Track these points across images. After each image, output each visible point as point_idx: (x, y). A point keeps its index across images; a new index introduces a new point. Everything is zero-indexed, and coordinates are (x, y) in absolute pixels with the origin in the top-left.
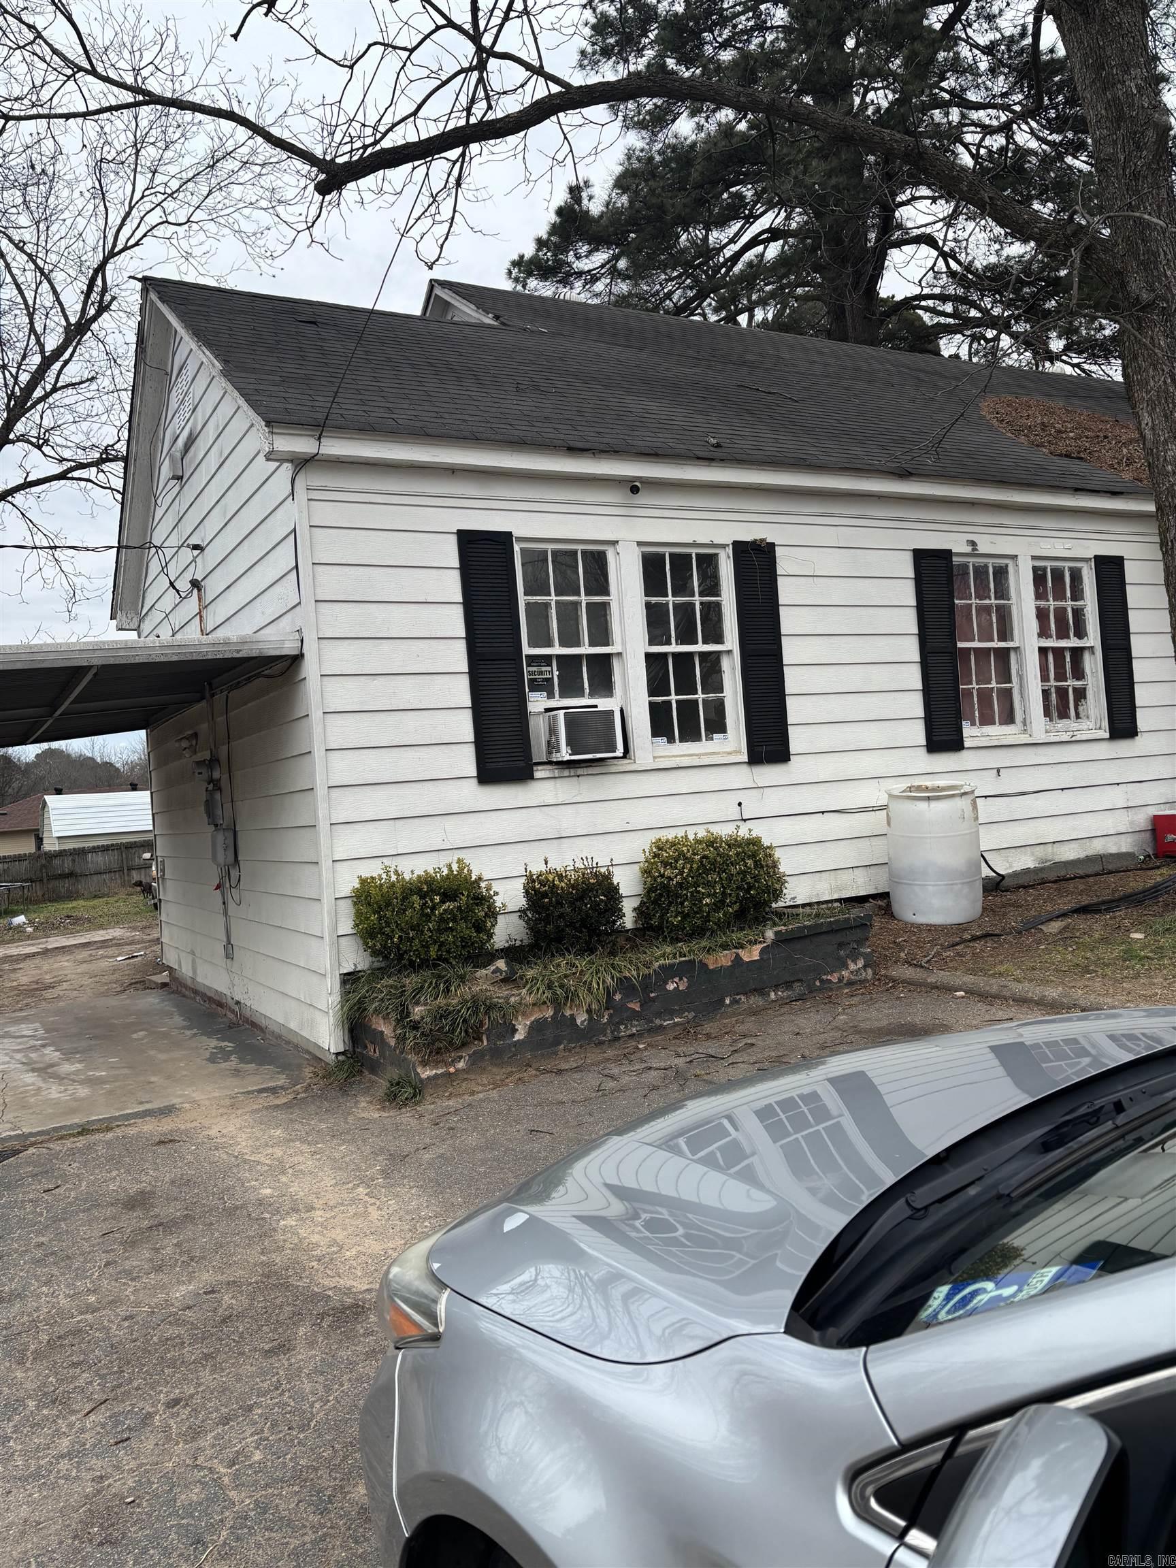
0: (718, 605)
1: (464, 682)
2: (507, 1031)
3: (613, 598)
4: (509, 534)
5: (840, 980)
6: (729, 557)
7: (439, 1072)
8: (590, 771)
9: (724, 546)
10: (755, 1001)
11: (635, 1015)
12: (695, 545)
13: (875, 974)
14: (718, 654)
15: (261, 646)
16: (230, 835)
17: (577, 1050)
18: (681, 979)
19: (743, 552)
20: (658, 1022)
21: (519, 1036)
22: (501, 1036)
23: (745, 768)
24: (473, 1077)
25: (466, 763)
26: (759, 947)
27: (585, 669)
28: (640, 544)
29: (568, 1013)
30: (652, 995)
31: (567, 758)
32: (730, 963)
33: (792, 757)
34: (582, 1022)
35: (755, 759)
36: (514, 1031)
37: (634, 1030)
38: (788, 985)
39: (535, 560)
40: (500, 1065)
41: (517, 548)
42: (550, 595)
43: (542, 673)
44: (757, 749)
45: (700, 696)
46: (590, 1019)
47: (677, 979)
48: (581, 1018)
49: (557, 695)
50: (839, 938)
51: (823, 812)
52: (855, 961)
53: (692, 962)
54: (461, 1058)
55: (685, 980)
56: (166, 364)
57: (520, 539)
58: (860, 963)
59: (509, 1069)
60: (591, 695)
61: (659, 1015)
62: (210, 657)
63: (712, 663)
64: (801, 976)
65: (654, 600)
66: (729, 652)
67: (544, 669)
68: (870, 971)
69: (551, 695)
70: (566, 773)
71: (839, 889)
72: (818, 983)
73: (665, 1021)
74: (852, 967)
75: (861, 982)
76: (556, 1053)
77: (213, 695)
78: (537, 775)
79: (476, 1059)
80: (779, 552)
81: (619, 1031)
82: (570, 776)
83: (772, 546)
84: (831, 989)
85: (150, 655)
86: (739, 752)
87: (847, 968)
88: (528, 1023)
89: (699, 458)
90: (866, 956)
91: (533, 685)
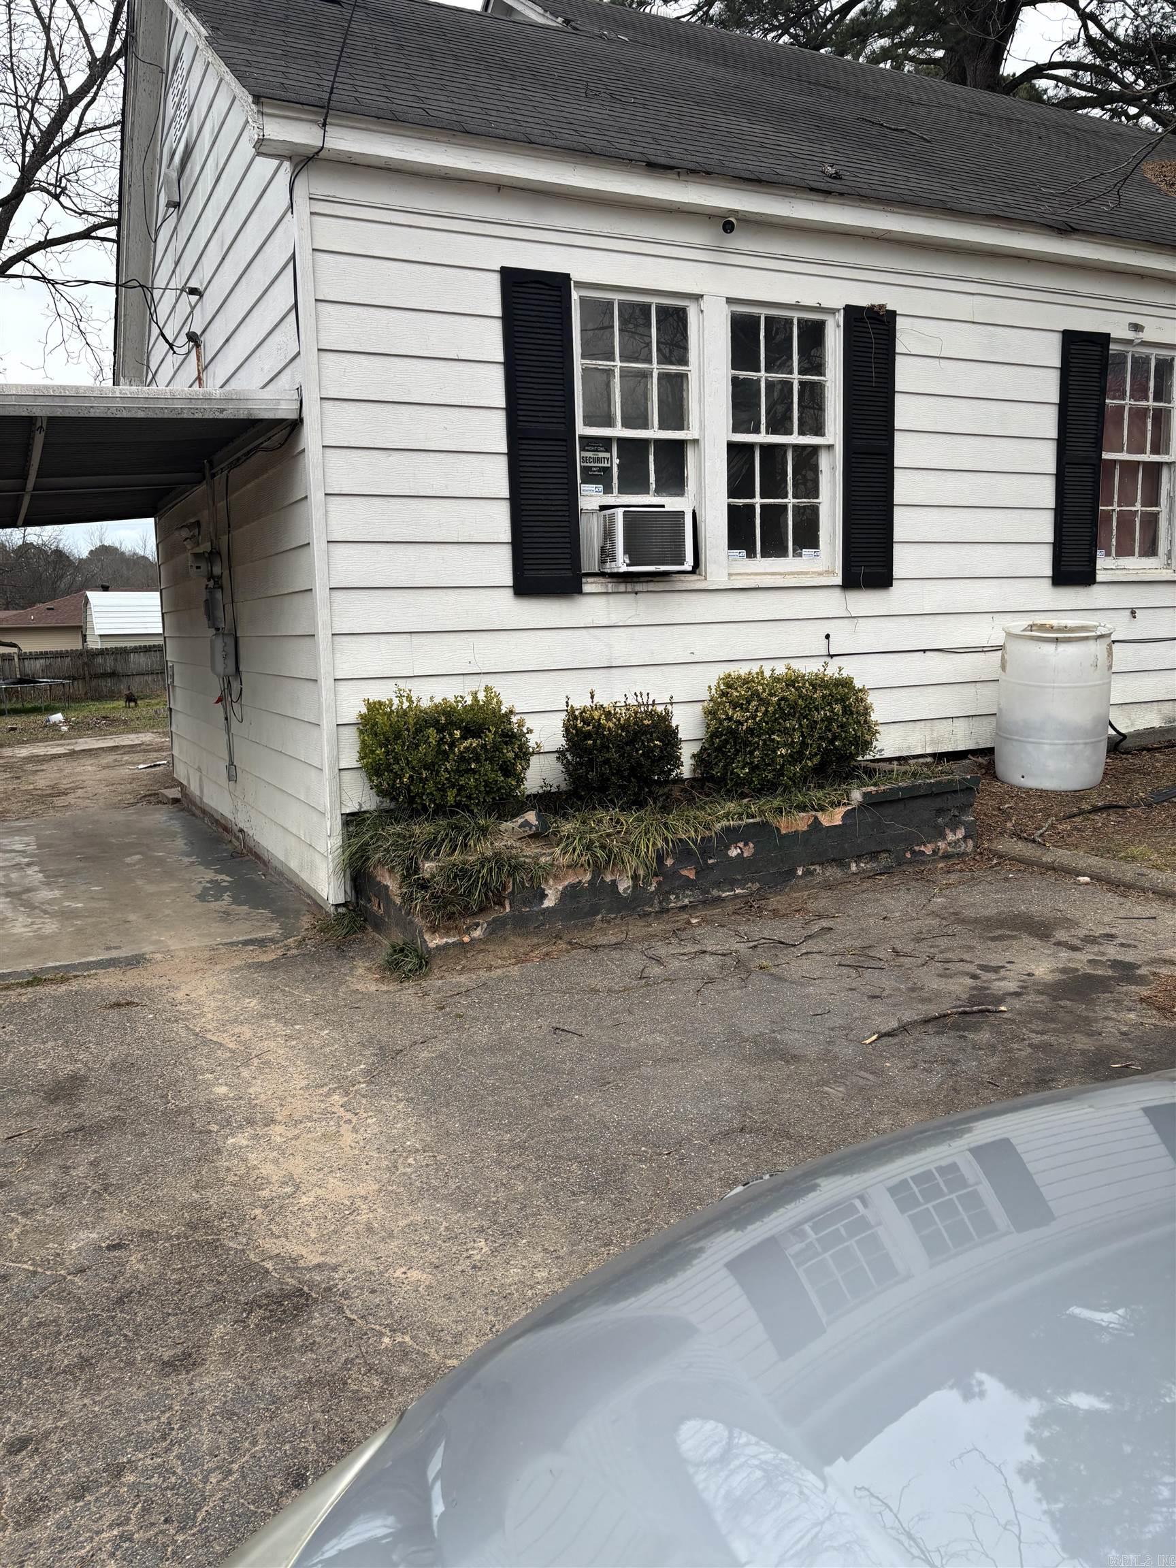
0: (821, 388)
1: (500, 467)
2: (535, 896)
3: (692, 371)
4: (567, 277)
5: (935, 852)
6: (838, 326)
7: (451, 940)
8: (651, 587)
9: (832, 311)
10: (833, 872)
11: (688, 884)
12: (797, 307)
13: (976, 846)
14: (815, 449)
15: (250, 405)
16: (230, 642)
17: (618, 921)
18: (746, 844)
19: (856, 320)
20: (715, 892)
21: (549, 903)
22: (526, 902)
23: (838, 593)
24: (491, 948)
25: (500, 567)
26: (841, 811)
27: (651, 458)
28: (730, 301)
29: (608, 878)
30: (710, 861)
31: (624, 569)
32: (806, 828)
33: (895, 582)
34: (625, 890)
35: (853, 578)
36: (543, 896)
37: (686, 901)
38: (873, 856)
39: (598, 311)
40: (526, 935)
41: (575, 295)
42: (614, 360)
43: (598, 460)
44: (854, 570)
45: (790, 501)
46: (635, 886)
47: (741, 844)
48: (624, 885)
49: (616, 490)
50: (938, 803)
51: (924, 651)
52: (954, 831)
53: (765, 824)
54: (477, 925)
55: (751, 845)
56: (161, 58)
57: (581, 285)
58: (961, 833)
59: (535, 940)
60: (658, 491)
61: (718, 885)
62: (185, 416)
63: (808, 458)
64: (889, 847)
65: (743, 374)
66: (830, 447)
67: (601, 455)
68: (970, 843)
69: (608, 490)
70: (622, 588)
71: (934, 742)
72: (908, 855)
73: (724, 891)
74: (951, 837)
75: (960, 855)
76: (592, 924)
77: (213, 476)
78: (587, 588)
79: (496, 927)
80: (900, 323)
81: (668, 901)
82: (625, 592)
83: (893, 314)
84: (923, 863)
85: (109, 408)
86: (831, 573)
87: (945, 839)
88: (560, 888)
89: (812, 190)
90: (968, 826)
91: (587, 475)
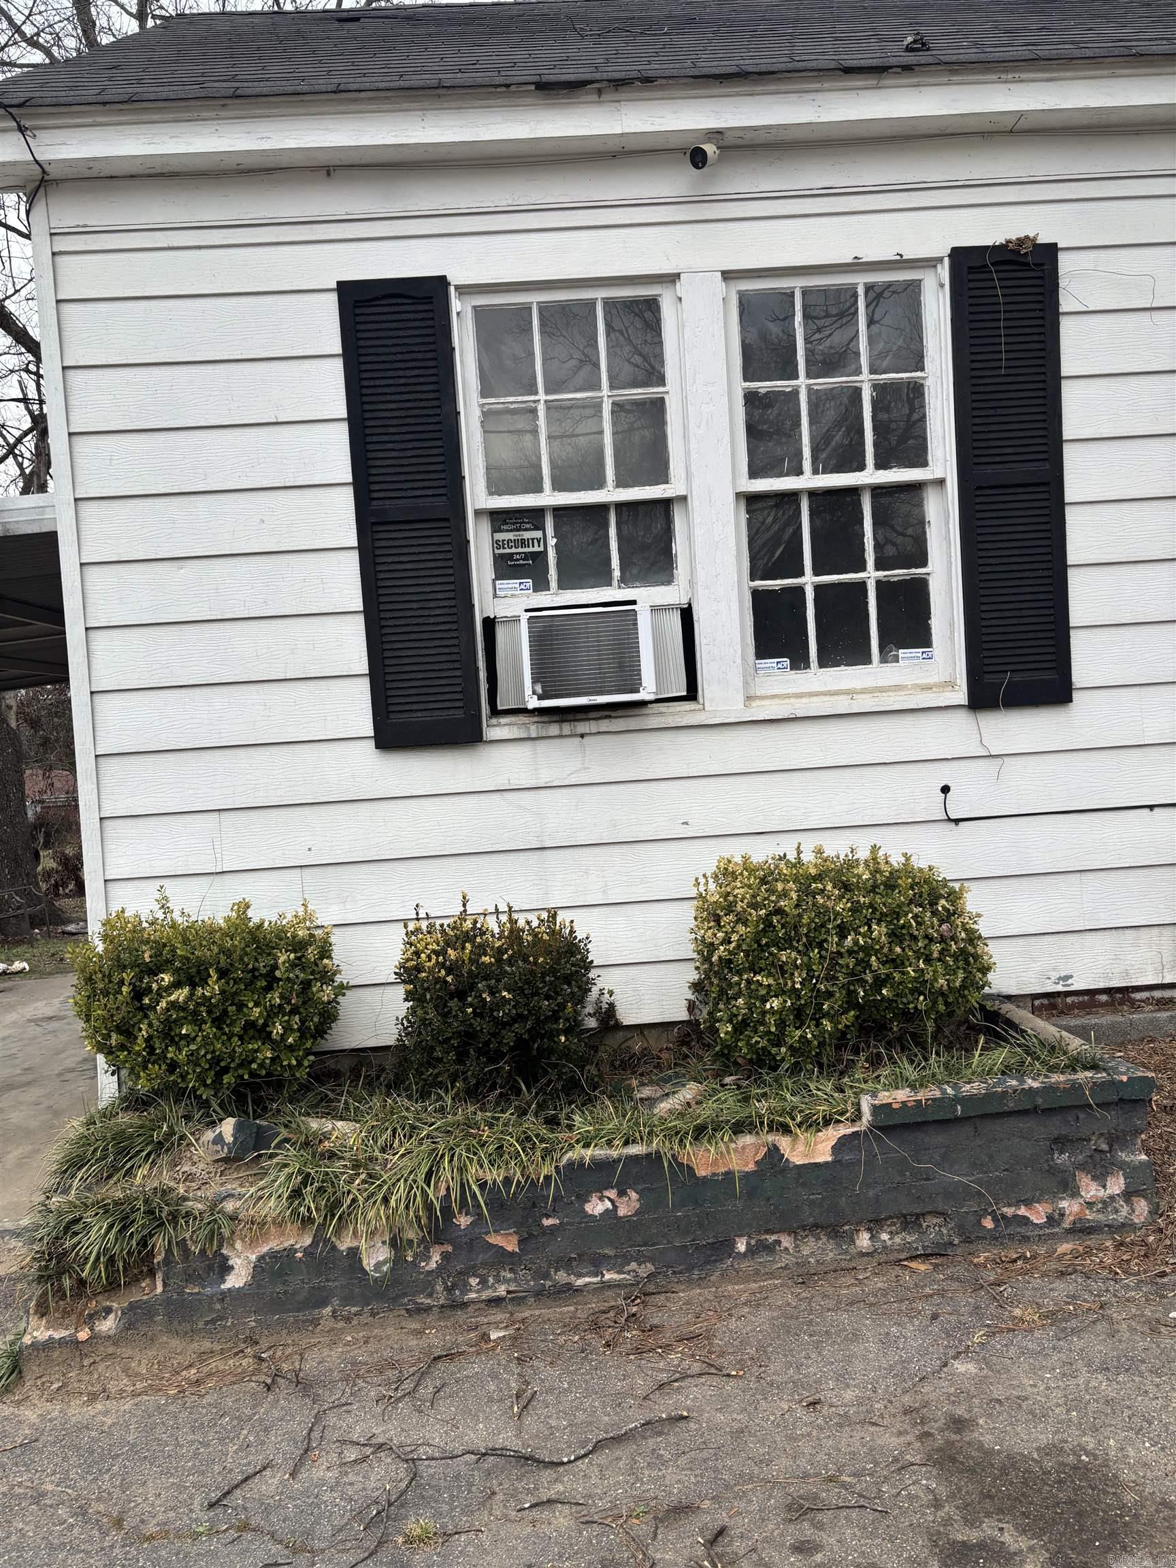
0: (917, 390)
1: (350, 565)
2: (210, 1268)
3: (672, 393)
4: (442, 281)
5: (1051, 1221)
6: (942, 286)
7: (58, 1335)
8: (605, 725)
9: (932, 264)
10: (818, 1249)
13: (1155, 1211)
14: (915, 488)
17: (365, 1318)
18: (622, 1193)
19: (971, 270)
20: (562, 1277)
21: (236, 1280)
22: (199, 1279)
23: (964, 718)
24: (128, 1352)
26: (833, 1134)
27: (613, 531)
28: (727, 276)
29: (345, 1244)
30: (547, 1222)
31: (533, 703)
32: (751, 1167)
33: (1075, 695)
34: (378, 1265)
36: (226, 1269)
37: (501, 1290)
38: (910, 1222)
40: (191, 1334)
41: (456, 305)
42: (536, 393)
43: (523, 543)
44: (988, 679)
45: (870, 575)
46: (398, 1261)
47: (612, 1193)
48: (376, 1257)
49: (553, 584)
50: (1055, 1126)
51: (1151, 807)
52: (1101, 1179)
53: (653, 1159)
54: (108, 1310)
55: (634, 1195)
57: (464, 290)
58: (1116, 1185)
59: (207, 1345)
60: (625, 581)
61: (566, 1264)
64: (941, 1206)
65: (763, 386)
66: (941, 482)
67: (527, 535)
68: (1142, 1207)
69: (541, 585)
70: (554, 729)
72: (988, 1223)
73: (580, 1275)
74: (1091, 1190)
75: (1113, 1228)
76: (315, 1322)
79: (136, 1317)
80: (1065, 263)
81: (466, 1288)
82: (561, 736)
83: (1051, 251)
84: (1025, 1239)
86: (951, 684)
87: (1075, 1194)
88: (253, 1257)
90: (1131, 1172)
91: (506, 567)
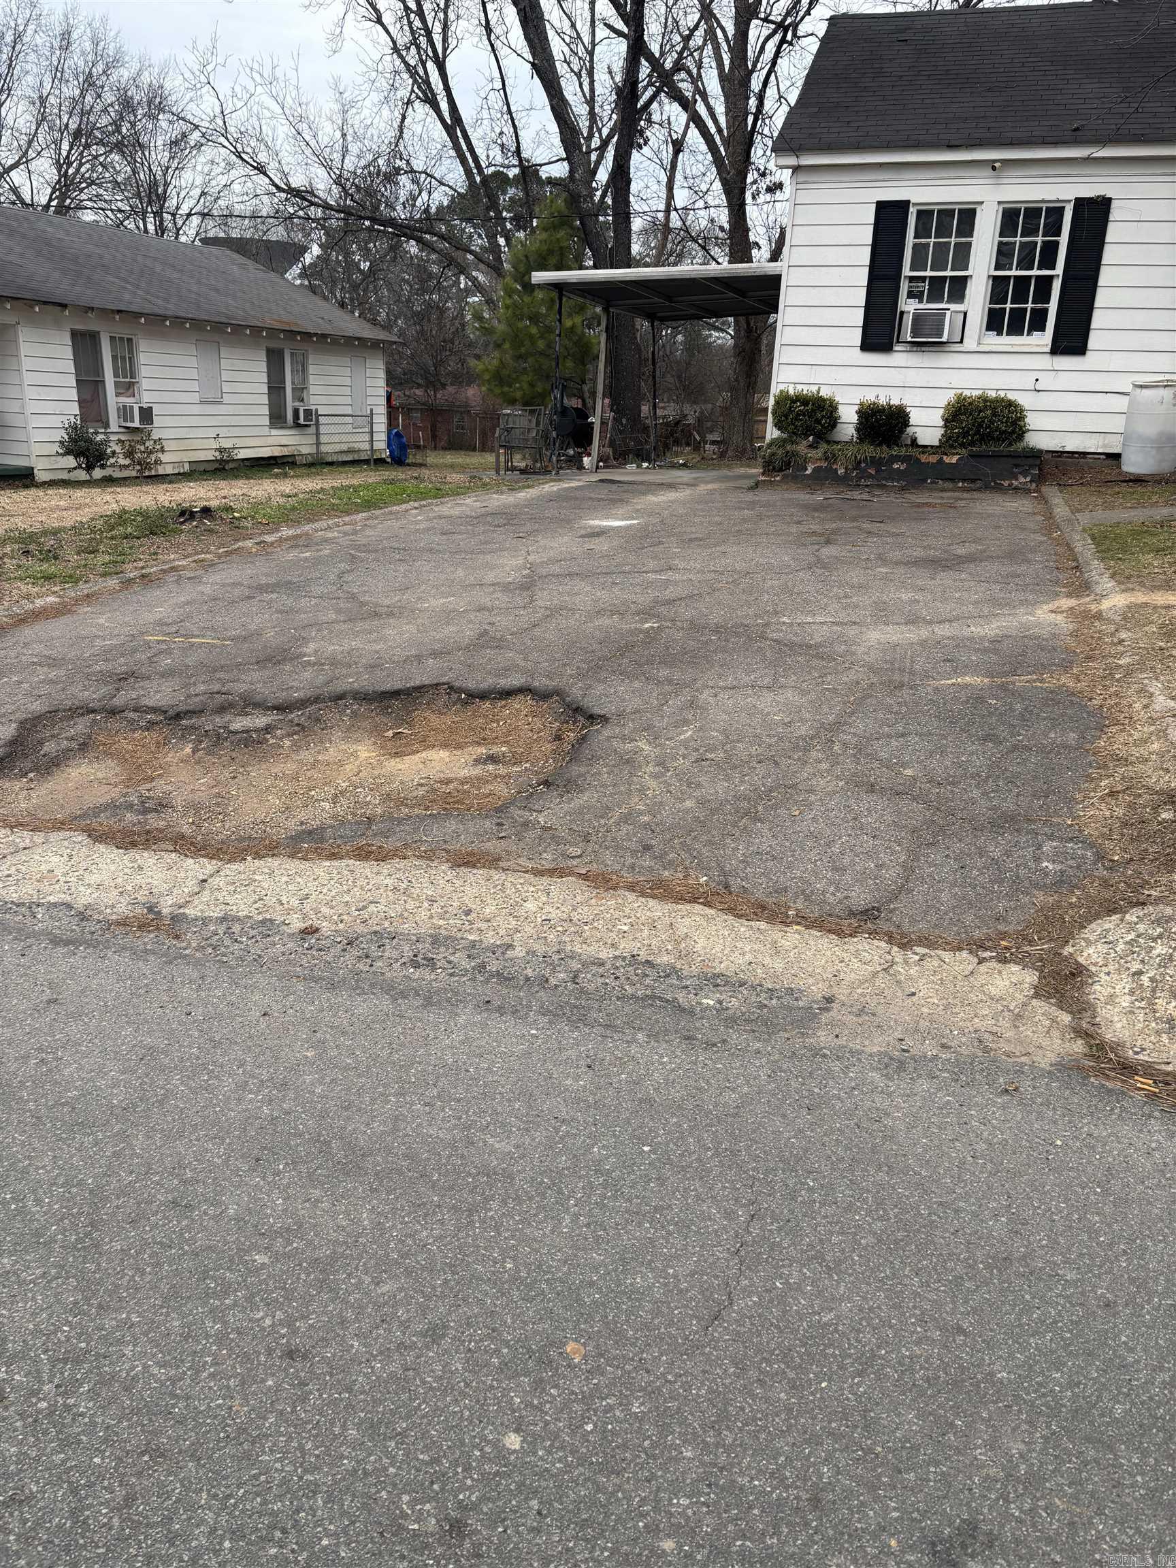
0: (1056, 244)
1: (862, 293)
2: (803, 468)
3: (974, 241)
4: (908, 202)
5: (1010, 485)
6: (1071, 209)
7: (768, 479)
9: (1069, 201)
10: (948, 485)
11: (871, 476)
12: (1043, 201)
14: (1049, 277)
17: (836, 485)
18: (902, 464)
19: (1082, 205)
20: (884, 482)
21: (808, 472)
22: (800, 470)
23: (1048, 357)
24: (781, 485)
25: (856, 336)
26: (958, 457)
27: (947, 285)
28: (999, 203)
29: (834, 467)
31: (909, 339)
32: (935, 462)
33: (1088, 353)
35: (1058, 349)
36: (806, 469)
37: (869, 483)
38: (972, 481)
39: (924, 215)
40: (796, 483)
41: (911, 209)
42: (930, 238)
43: (918, 287)
44: (1059, 344)
45: (1030, 306)
46: (846, 473)
47: (900, 463)
48: (841, 471)
49: (925, 301)
50: (1015, 461)
51: (1106, 393)
52: (1024, 477)
53: (911, 456)
54: (779, 475)
55: (905, 465)
57: (914, 204)
58: (1028, 479)
59: (800, 486)
60: (948, 302)
61: (886, 479)
63: (1045, 284)
64: (982, 478)
65: (1005, 240)
66: (1056, 276)
67: (920, 285)
69: (921, 301)
70: (915, 349)
72: (993, 484)
73: (888, 483)
74: (1022, 480)
75: (1025, 489)
76: (824, 484)
78: (896, 348)
80: (1114, 204)
81: (861, 482)
82: (916, 351)
83: (1110, 199)
84: (1002, 489)
86: (1046, 345)
87: (1017, 479)
88: (813, 467)
90: (1033, 475)
91: (911, 295)
